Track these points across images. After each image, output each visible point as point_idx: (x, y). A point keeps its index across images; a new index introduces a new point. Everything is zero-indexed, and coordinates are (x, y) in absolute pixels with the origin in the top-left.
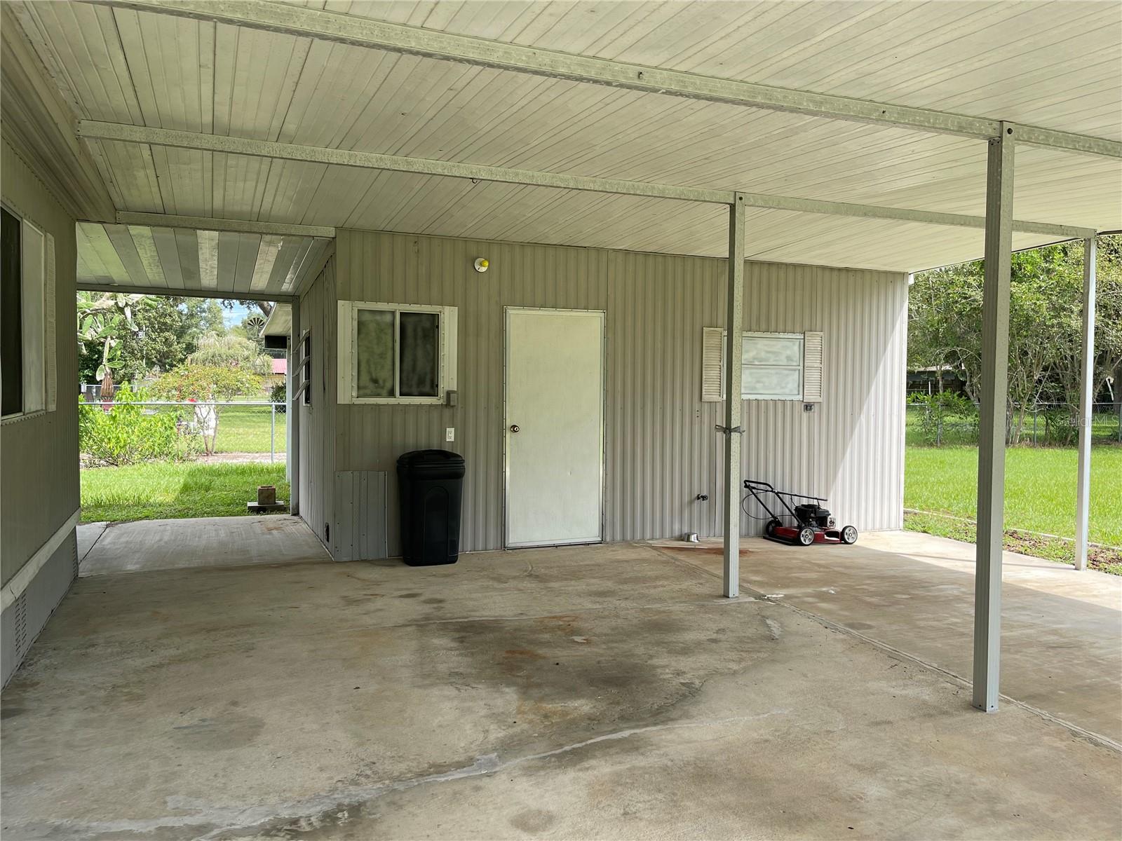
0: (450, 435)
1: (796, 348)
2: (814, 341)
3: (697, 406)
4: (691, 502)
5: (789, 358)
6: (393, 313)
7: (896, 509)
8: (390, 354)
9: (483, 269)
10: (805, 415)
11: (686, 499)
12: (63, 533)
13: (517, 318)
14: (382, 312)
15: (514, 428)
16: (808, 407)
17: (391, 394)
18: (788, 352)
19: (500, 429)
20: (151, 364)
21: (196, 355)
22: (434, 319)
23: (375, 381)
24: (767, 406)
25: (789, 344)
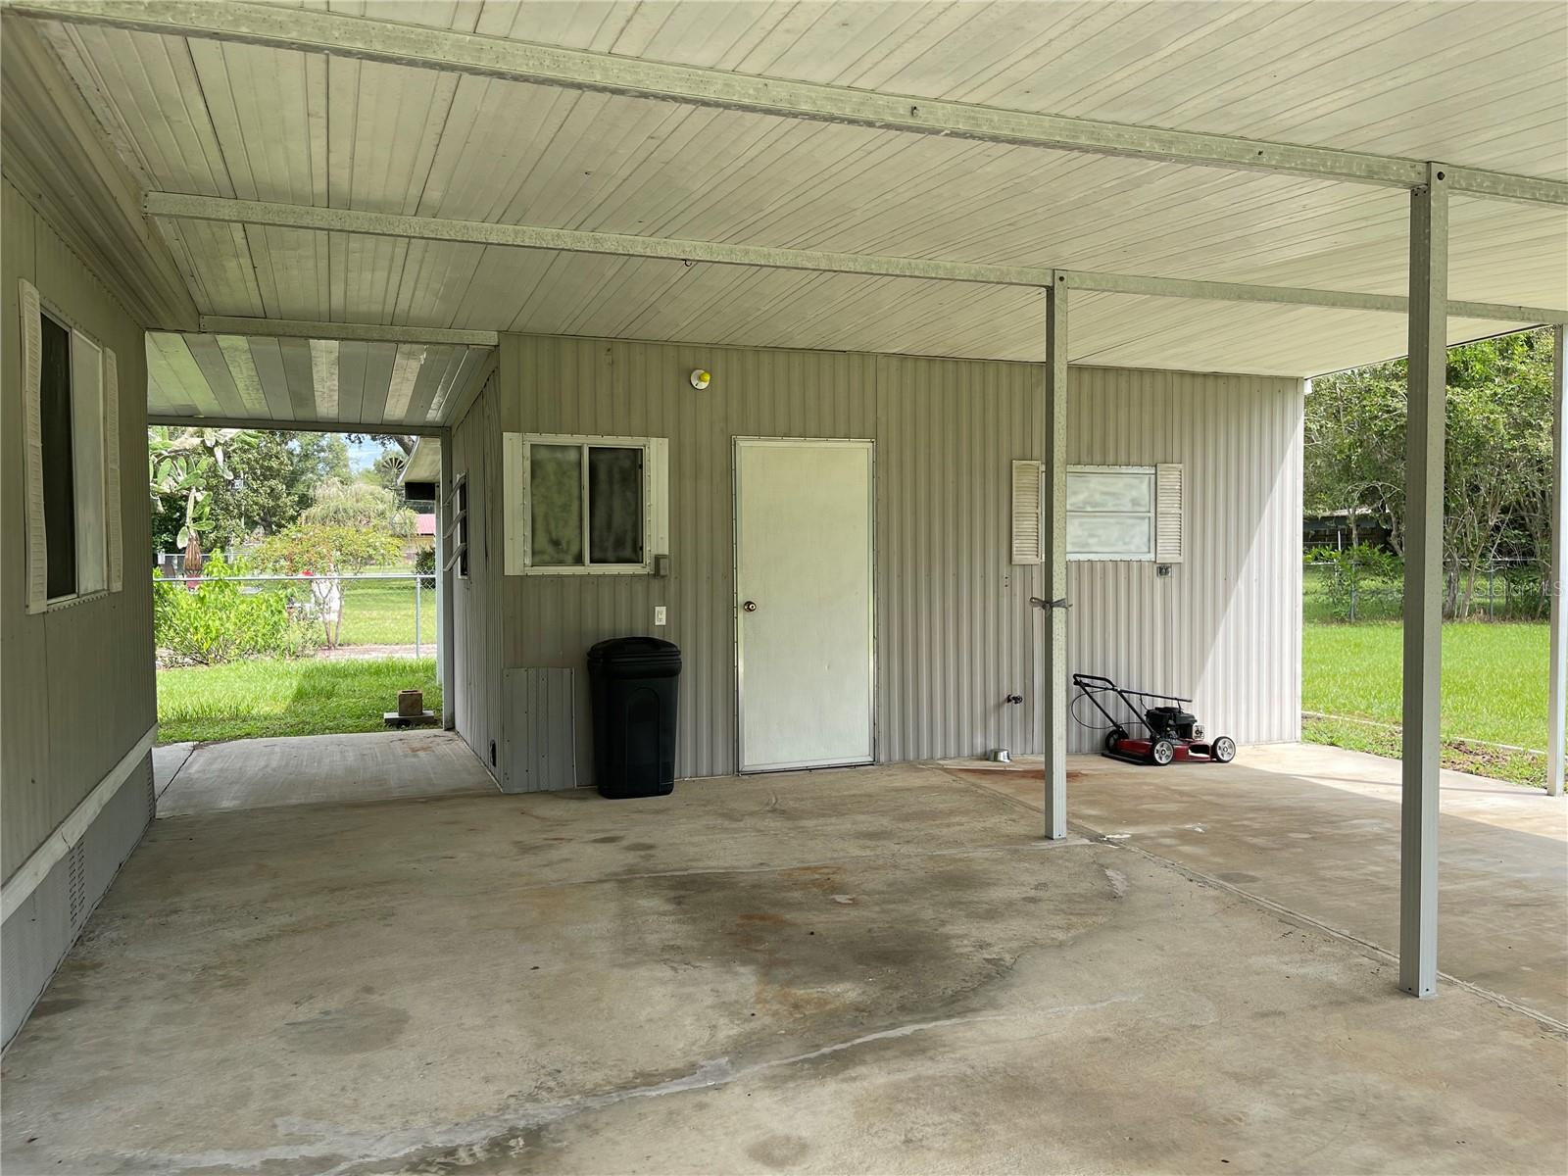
0: (661, 616)
1: (1144, 487)
2: (1171, 478)
3: (1004, 571)
4: (999, 706)
5: (1135, 502)
6: (579, 448)
7: (1290, 712)
8: (575, 505)
9: (703, 385)
10: (1159, 582)
11: (992, 702)
12: (134, 758)
13: (751, 452)
14: (563, 448)
15: (749, 606)
16: (1163, 570)
17: (579, 560)
18: (1134, 493)
19: (728, 608)
20: (251, 524)
21: (312, 510)
22: (636, 456)
23: (556, 543)
24: (1104, 569)
25: (1135, 482)
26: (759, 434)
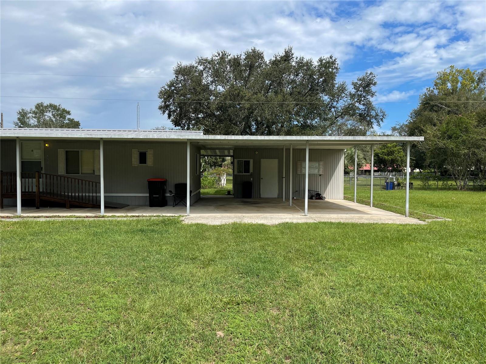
0: (252, 179)
1: (317, 164)
2: (321, 163)
3: (296, 175)
4: (295, 192)
5: (316, 166)
6: (243, 161)
7: (342, 195)
8: (242, 167)
9: (257, 153)
10: (320, 177)
13: (263, 160)
14: (241, 161)
15: (262, 179)
16: (320, 175)
17: (242, 173)
18: (316, 165)
19: (259, 179)
22: (249, 161)
23: (240, 171)
24: (311, 175)
25: (316, 163)
26: (264, 158)
